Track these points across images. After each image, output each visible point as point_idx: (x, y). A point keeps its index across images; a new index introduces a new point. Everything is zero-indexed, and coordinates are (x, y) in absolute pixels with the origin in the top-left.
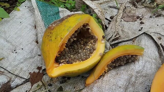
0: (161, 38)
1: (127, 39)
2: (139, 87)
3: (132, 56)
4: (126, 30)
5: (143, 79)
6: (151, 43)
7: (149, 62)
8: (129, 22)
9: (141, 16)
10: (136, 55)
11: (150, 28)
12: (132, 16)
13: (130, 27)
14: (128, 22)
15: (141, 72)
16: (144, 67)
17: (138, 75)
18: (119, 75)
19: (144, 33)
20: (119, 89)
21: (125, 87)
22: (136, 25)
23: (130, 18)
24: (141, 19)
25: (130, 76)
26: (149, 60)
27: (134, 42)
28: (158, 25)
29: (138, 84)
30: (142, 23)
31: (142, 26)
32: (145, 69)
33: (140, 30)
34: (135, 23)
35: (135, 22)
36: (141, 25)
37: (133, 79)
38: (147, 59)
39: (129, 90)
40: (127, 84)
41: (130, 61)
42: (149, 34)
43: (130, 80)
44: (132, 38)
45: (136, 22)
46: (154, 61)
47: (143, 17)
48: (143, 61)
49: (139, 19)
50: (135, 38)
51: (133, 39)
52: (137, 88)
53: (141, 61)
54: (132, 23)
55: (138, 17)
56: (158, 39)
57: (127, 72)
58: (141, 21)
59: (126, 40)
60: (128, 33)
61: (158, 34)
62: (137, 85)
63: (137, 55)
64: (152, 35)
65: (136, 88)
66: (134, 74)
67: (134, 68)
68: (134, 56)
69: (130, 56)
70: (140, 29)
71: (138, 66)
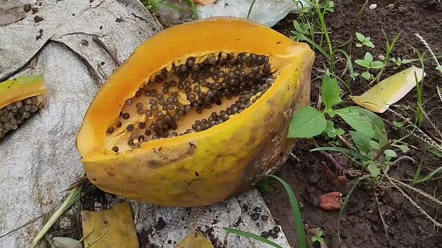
0: (86, 41)
1: (17, 67)
2: (67, 160)
3: (24, 102)
4: (8, 48)
5: (70, 141)
6: (68, 59)
7: (73, 101)
8: (10, 26)
9: (36, 3)
10: (31, 98)
11: (59, 25)
12: (12, 9)
13: (16, 37)
14: (6, 25)
15: (60, 129)
16: (64, 115)
17: (56, 138)
18: (10, 154)
19: (49, 41)
20: (20, 184)
21: (32, 173)
22: (27, 27)
23: (10, 15)
24: (35, 11)
25: (36, 146)
26: (71, 97)
27: (33, 69)
28: (73, 15)
29: (62, 156)
30: (38, 20)
31: (41, 25)
32: (68, 118)
33: (38, 38)
34: (22, 24)
35: (23, 21)
36: (37, 24)
37: (47, 150)
38: (64, 96)
39: (45, 175)
40: (36, 165)
41: (25, 115)
42: (58, 40)
43: (39, 155)
44: (27, 60)
45: (25, 22)
46: (81, 95)
47: (40, 5)
48: (58, 104)
49: (31, 11)
50: (33, 58)
51: (30, 62)
52: (62, 164)
53: (54, 106)
54: (16, 26)
55: (28, 8)
56: (81, 45)
57: (27, 142)
58: (34, 16)
59: (14, 70)
60: (14, 53)
61: (79, 35)
62: (61, 159)
63: (35, 97)
64: (64, 40)
65: (60, 165)
66: (45, 138)
67: (42, 125)
68: (29, 102)
69: (20, 105)
70: (38, 35)
71: (50, 119)
